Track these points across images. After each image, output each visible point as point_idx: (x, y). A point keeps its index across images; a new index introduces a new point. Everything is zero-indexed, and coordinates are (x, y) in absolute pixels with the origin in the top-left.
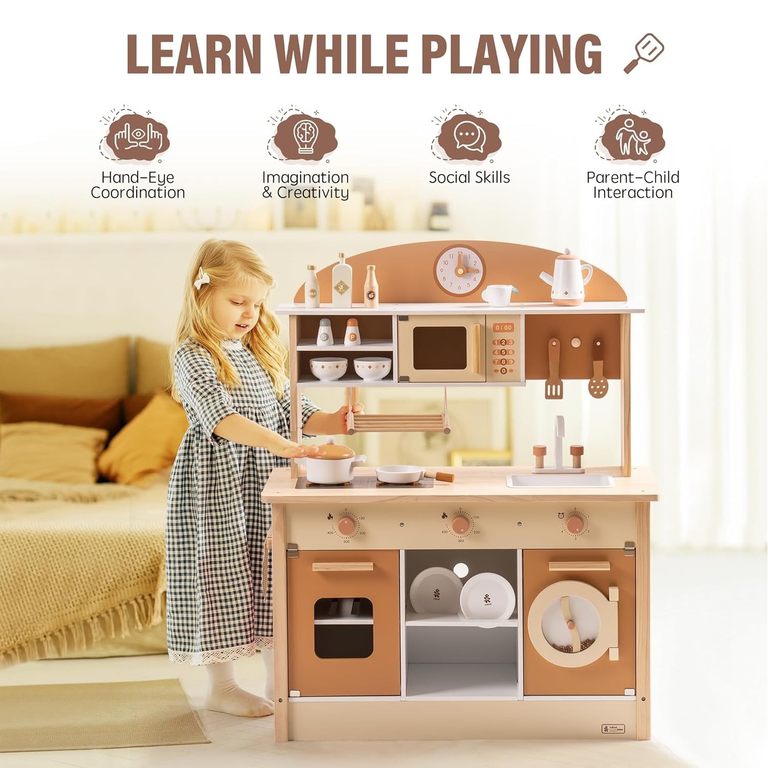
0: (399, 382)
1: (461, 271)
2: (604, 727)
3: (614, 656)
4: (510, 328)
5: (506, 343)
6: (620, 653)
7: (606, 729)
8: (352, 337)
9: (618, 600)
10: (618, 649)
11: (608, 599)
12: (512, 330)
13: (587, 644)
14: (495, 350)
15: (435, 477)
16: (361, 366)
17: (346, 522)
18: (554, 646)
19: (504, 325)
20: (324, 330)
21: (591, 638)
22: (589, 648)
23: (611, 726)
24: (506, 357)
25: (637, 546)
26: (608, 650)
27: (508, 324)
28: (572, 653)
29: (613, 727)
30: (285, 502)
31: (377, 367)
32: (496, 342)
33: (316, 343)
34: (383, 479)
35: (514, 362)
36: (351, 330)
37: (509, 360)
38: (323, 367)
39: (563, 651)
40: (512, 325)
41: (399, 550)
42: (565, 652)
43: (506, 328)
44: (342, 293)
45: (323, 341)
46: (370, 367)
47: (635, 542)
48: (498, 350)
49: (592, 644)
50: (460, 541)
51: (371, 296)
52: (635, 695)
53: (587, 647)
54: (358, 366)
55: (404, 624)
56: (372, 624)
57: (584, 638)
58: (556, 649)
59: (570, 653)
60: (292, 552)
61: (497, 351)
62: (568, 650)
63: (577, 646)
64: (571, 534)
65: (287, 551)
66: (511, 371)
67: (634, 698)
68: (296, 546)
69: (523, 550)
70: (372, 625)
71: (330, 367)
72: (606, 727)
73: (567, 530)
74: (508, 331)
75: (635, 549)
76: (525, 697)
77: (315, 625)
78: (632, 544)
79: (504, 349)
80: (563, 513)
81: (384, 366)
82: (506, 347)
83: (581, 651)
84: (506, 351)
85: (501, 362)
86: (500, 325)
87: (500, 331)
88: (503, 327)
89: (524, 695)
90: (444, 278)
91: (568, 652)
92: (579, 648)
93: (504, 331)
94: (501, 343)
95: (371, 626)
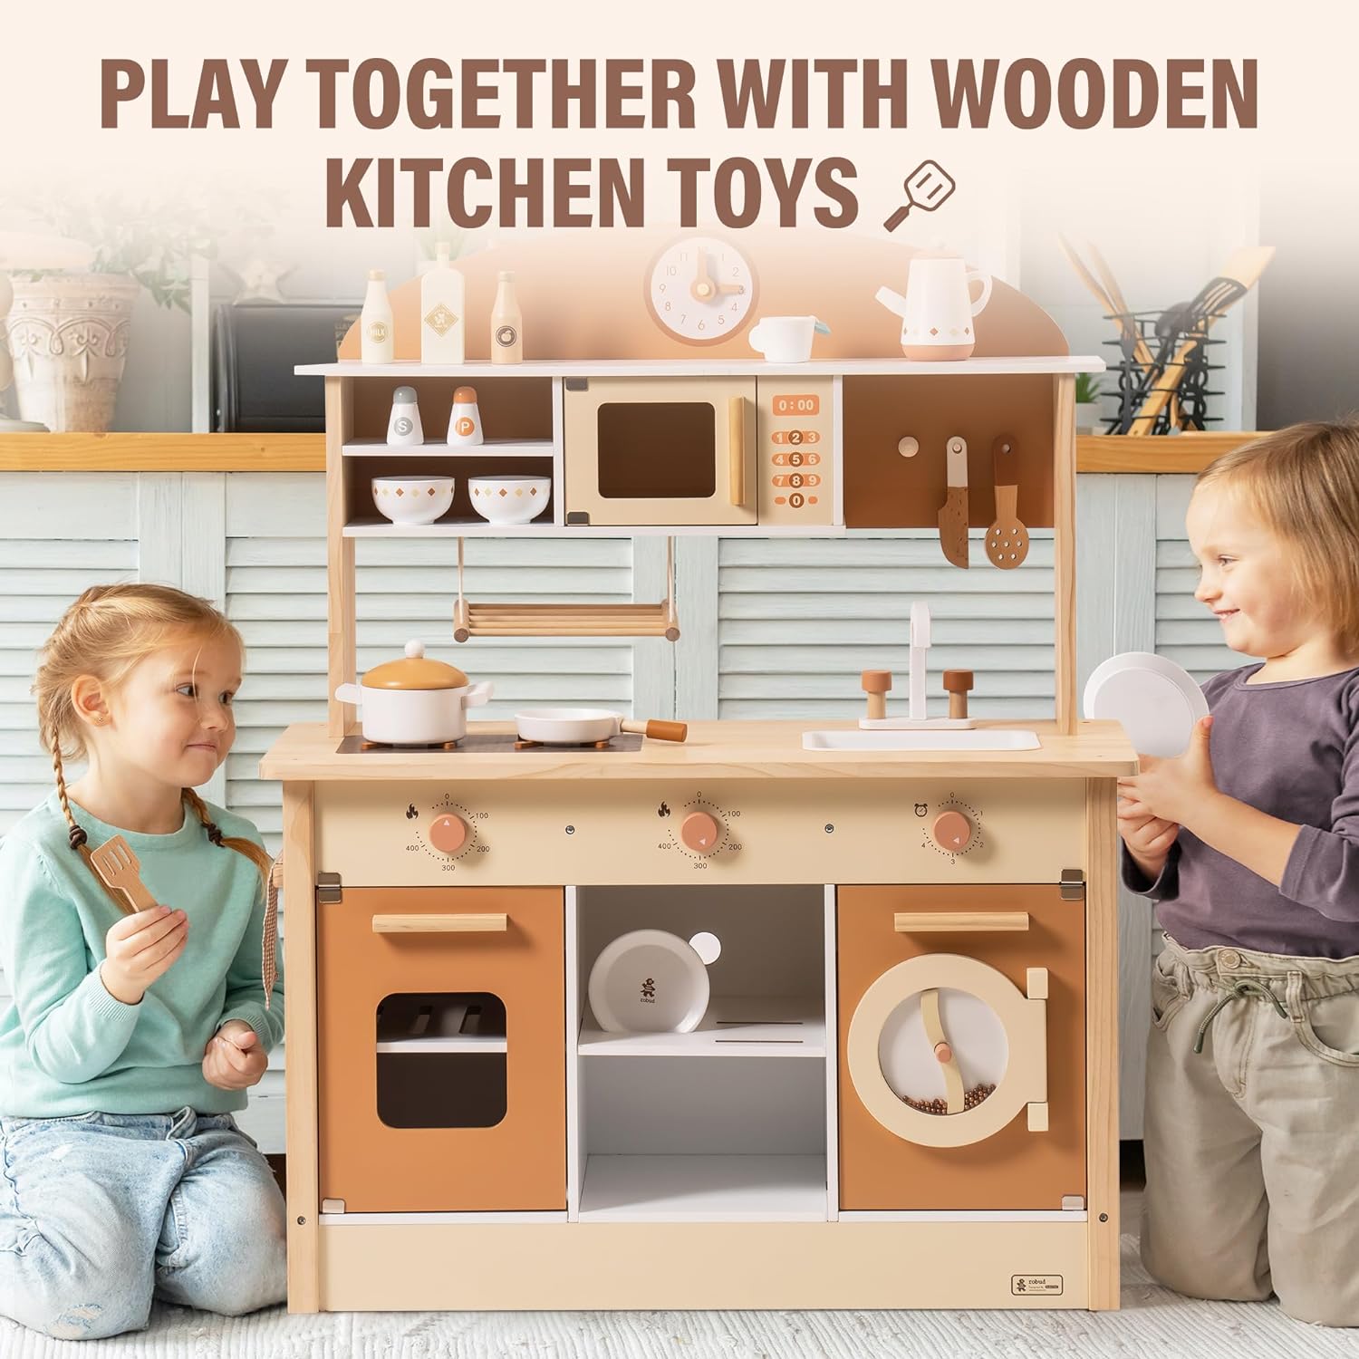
0: (566, 525)
1: (703, 289)
2: (1017, 1280)
3: (1039, 1121)
4: (810, 405)
5: (801, 439)
6: (1053, 1116)
7: (1021, 1286)
8: (463, 427)
9: (1046, 997)
10: (1046, 1104)
11: (1026, 997)
12: (815, 411)
13: (977, 1095)
14: (777, 455)
15: (645, 731)
16: (483, 492)
17: (447, 823)
18: (906, 1100)
19: (796, 398)
20: (403, 411)
21: (988, 1084)
22: (982, 1104)
23: (1033, 1278)
24: (802, 470)
25: (1087, 879)
26: (1026, 1106)
27: (806, 398)
28: (946, 1114)
29: (1036, 1282)
30: (312, 779)
31: (519, 493)
32: (780, 436)
33: (384, 441)
34: (530, 736)
35: (819, 480)
36: (462, 411)
37: (808, 476)
38: (400, 492)
39: (924, 1111)
40: (816, 399)
41: (564, 887)
42: (930, 1112)
43: (802, 405)
44: (442, 331)
45: (402, 438)
46: (503, 493)
47: (1084, 870)
48: (784, 455)
49: (989, 1094)
50: (697, 866)
51: (506, 337)
52: (1086, 1209)
53: (979, 1102)
54: (477, 492)
55: (577, 1050)
56: (505, 1051)
57: (973, 1085)
58: (911, 1105)
59: (941, 1114)
60: (326, 890)
61: (781, 457)
62: (937, 1108)
63: (955, 1100)
64: (943, 850)
65: (317, 888)
66: (813, 500)
67: (1082, 1216)
68: (336, 877)
69: (836, 886)
70: (505, 1054)
71: (415, 493)
72: (1022, 1281)
73: (935, 842)
74: (805, 412)
75: (1084, 884)
76: (841, 1213)
77: (378, 1054)
78: (1078, 874)
79: (797, 453)
80: (925, 805)
81: (534, 492)
82: (802, 449)
83: (965, 1110)
84: (801, 457)
85: (791, 480)
86: (788, 399)
87: (787, 412)
88: (796, 404)
89: (840, 1210)
90: (668, 305)
91: (936, 1113)
92: (962, 1106)
93: (797, 412)
94: (791, 438)
95: (502, 1057)
